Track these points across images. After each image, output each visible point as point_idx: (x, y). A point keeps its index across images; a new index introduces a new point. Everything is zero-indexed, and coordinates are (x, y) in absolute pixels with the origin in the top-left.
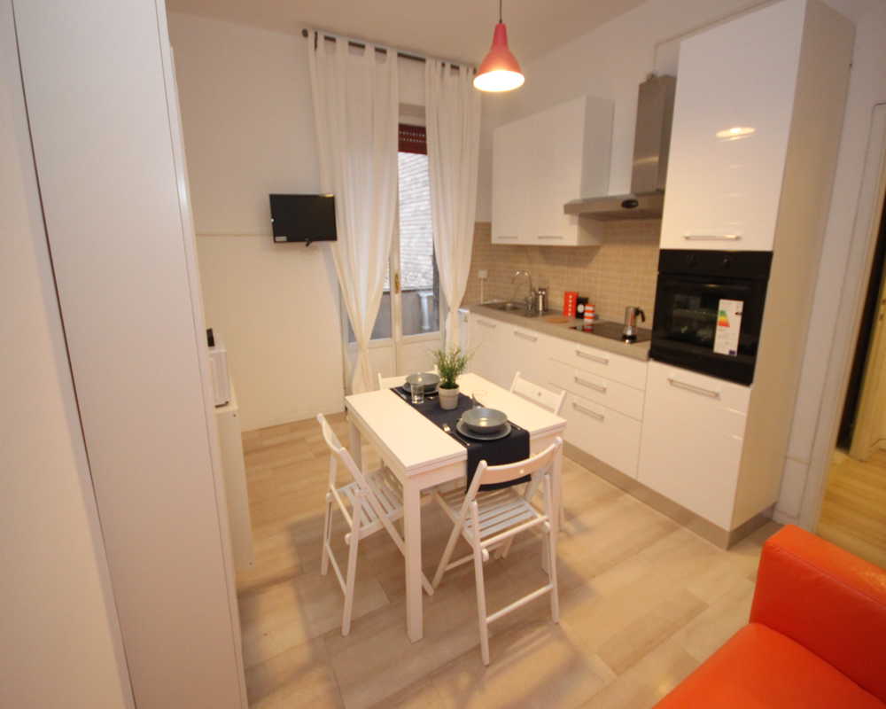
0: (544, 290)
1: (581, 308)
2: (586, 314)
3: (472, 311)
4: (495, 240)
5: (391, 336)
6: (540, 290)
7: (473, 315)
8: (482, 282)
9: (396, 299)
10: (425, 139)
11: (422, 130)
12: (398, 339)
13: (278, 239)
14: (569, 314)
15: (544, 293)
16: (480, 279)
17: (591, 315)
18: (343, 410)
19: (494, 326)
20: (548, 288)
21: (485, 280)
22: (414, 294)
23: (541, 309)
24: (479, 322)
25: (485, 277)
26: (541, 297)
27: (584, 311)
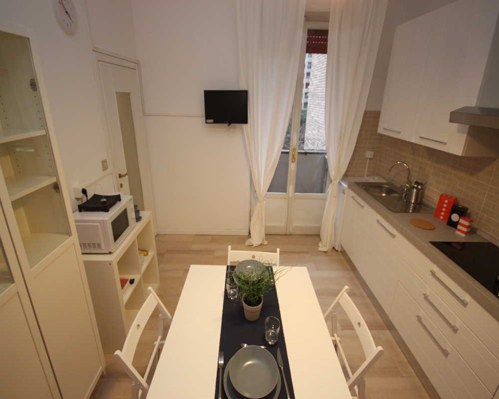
0: (421, 184)
1: (455, 217)
2: (459, 227)
3: (350, 186)
4: (380, 131)
5: (286, 192)
6: (417, 183)
7: (350, 190)
8: (368, 160)
9: (293, 167)
10: (326, 40)
11: (325, 33)
12: (290, 195)
13: (209, 121)
14: (442, 218)
15: (419, 187)
16: (367, 158)
17: (465, 230)
18: (248, 234)
19: (363, 207)
20: (426, 183)
21: (370, 159)
22: (322, 155)
23: (413, 202)
24: (353, 197)
25: (372, 157)
26: (415, 190)
27: (457, 223)
